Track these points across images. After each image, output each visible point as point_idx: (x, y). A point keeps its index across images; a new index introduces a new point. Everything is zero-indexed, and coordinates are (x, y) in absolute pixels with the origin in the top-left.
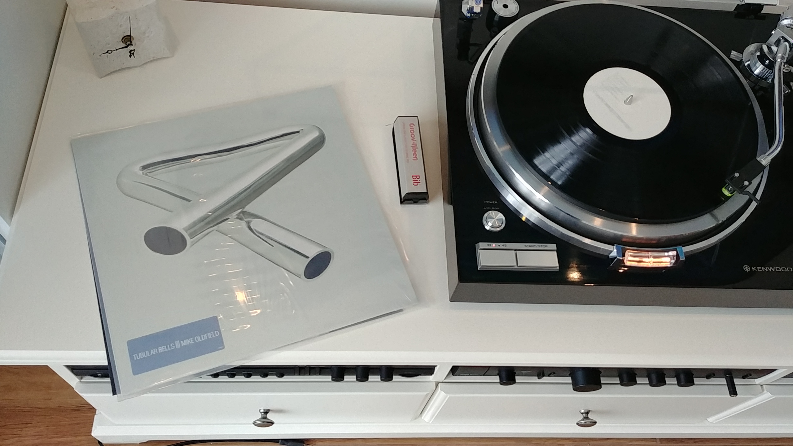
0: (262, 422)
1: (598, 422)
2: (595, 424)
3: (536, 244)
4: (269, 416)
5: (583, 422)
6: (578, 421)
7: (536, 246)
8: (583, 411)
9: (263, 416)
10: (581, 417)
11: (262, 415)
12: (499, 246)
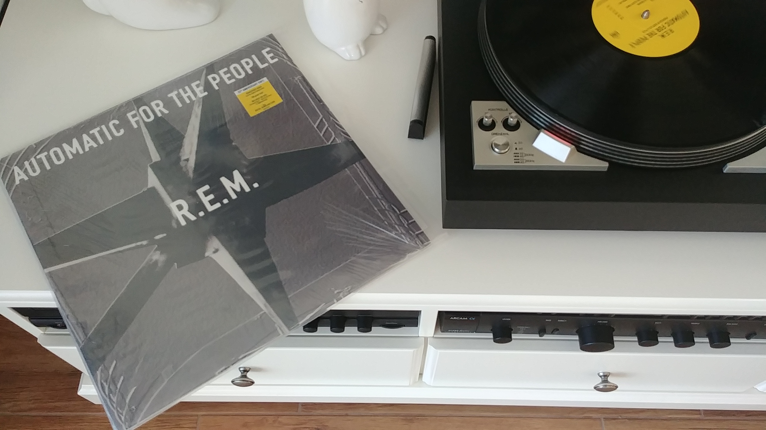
0: (240, 381)
1: (619, 387)
2: (616, 389)
4: (249, 375)
5: (601, 387)
6: (595, 385)
8: (601, 374)
9: (242, 375)
10: (600, 380)
11: (242, 373)
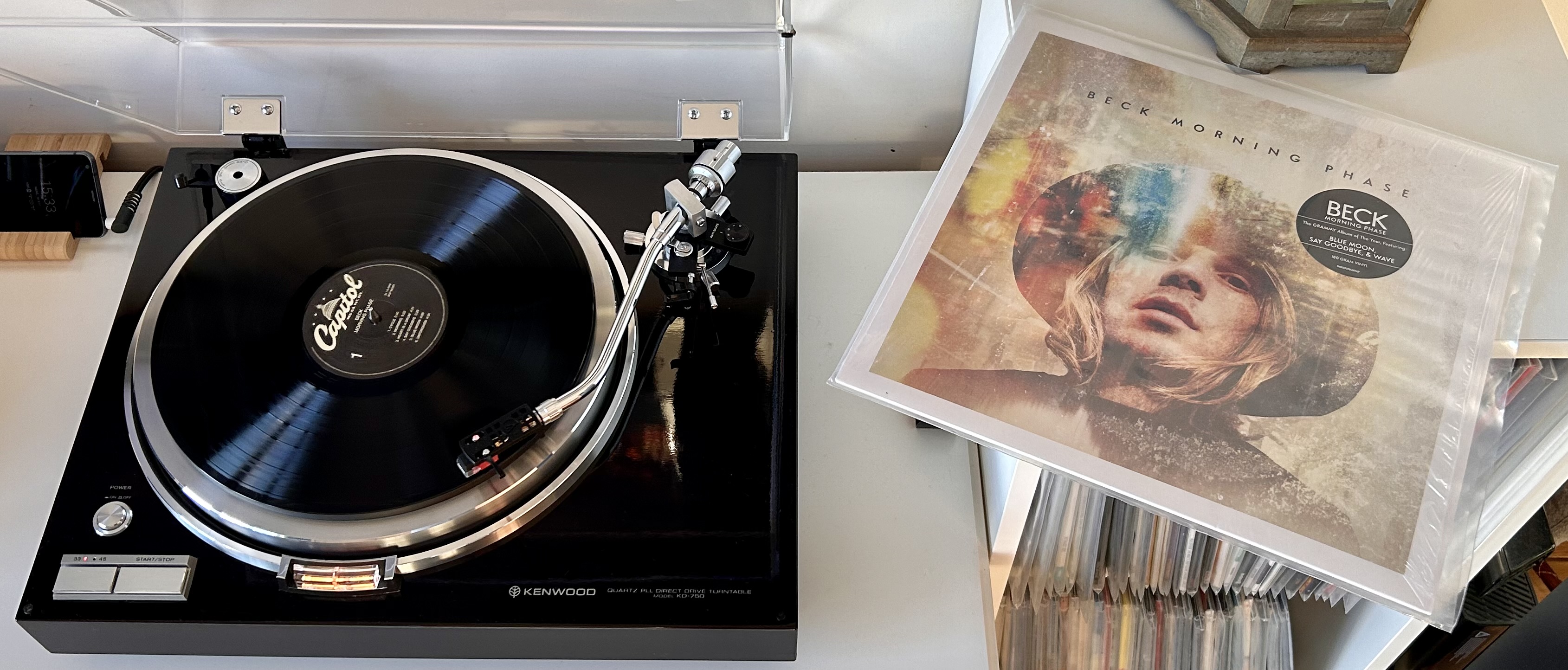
3: (156, 556)
7: (156, 559)
12: (94, 559)
